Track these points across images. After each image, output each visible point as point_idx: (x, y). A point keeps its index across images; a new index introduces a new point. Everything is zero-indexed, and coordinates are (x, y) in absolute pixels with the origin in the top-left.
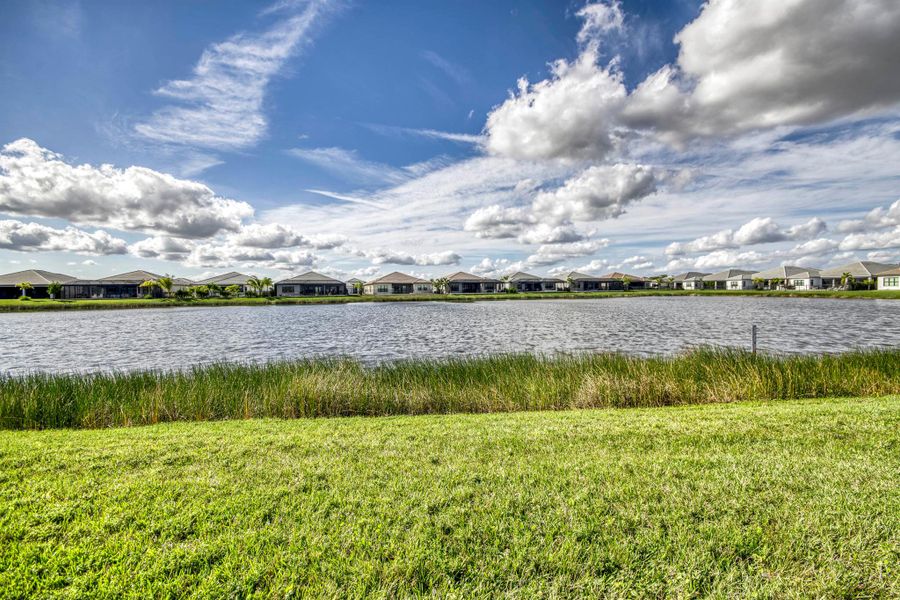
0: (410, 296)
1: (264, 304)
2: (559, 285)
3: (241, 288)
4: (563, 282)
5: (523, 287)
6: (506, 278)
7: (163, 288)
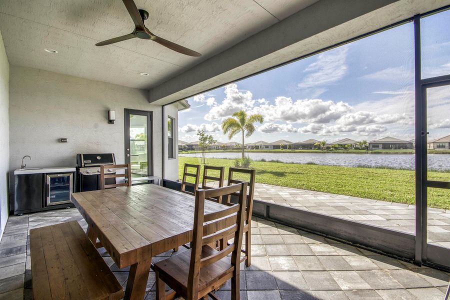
1: (365, 153)
3: (352, 146)
7: (322, 146)
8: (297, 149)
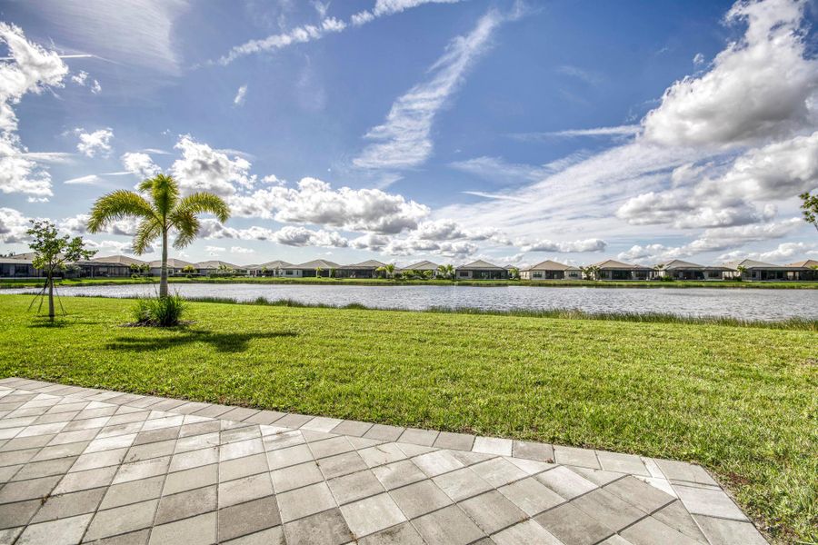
0: (562, 281)
1: (450, 284)
2: (727, 274)
3: (432, 273)
4: (733, 271)
5: (681, 275)
6: (661, 267)
7: (388, 272)
8: (347, 277)
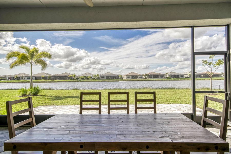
0: (137, 79)
2: (185, 76)
3: (91, 77)
4: (187, 75)
5: (173, 76)
6: (167, 74)
7: (73, 77)
8: (56, 79)
